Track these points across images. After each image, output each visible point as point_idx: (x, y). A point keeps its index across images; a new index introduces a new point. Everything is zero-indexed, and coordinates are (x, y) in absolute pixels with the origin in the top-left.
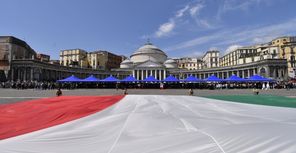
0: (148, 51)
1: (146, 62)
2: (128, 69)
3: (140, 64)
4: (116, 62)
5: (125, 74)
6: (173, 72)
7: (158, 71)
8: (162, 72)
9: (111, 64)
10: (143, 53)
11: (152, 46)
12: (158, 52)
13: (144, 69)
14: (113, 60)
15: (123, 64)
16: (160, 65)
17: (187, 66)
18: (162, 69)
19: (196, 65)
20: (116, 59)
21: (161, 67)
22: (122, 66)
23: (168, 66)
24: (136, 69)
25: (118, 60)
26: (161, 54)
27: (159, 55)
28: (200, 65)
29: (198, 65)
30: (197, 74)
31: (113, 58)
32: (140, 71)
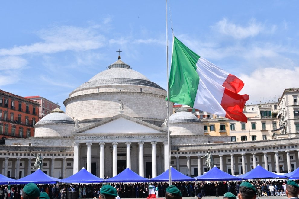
0: (117, 87)
1: (111, 120)
2: (60, 141)
3: (93, 127)
4: (19, 119)
5: (49, 157)
6: (190, 148)
7: (147, 146)
8: (160, 147)
9: (5, 125)
10: (104, 94)
11: (126, 70)
12: (146, 89)
13: (107, 141)
14: (12, 114)
15: (44, 125)
16: (155, 129)
17: (233, 127)
18: (159, 140)
19: (259, 125)
20: (20, 110)
21: (155, 136)
22: (39, 132)
23: (175, 131)
24: (83, 141)
25: (27, 111)
26: (155, 95)
27: (149, 97)
28: (269, 127)
29: (264, 124)
30: (256, 155)
31: (13, 108)
32: (96, 147)
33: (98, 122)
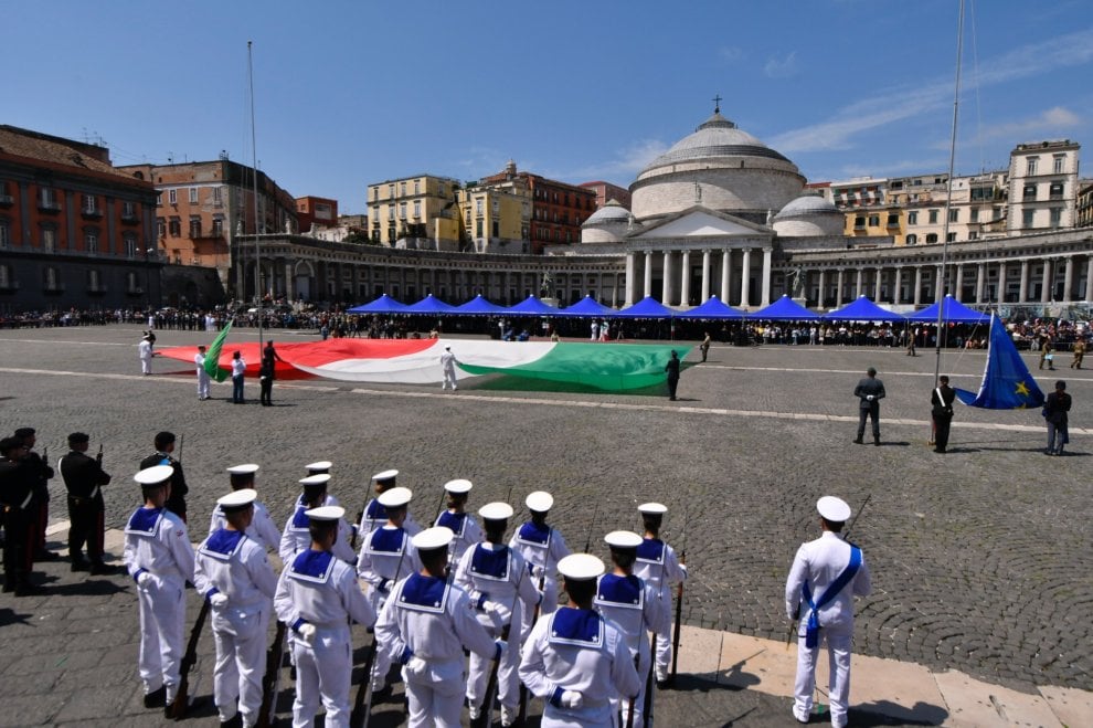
0: (702, 161)
1: (682, 215)
2: (612, 248)
3: (655, 227)
4: (566, 217)
5: (595, 271)
6: (808, 258)
7: (736, 256)
8: (757, 255)
9: (546, 227)
10: (686, 173)
11: (726, 131)
12: (751, 160)
13: (675, 248)
14: (555, 211)
15: (591, 226)
16: (750, 227)
17: (912, 219)
18: (755, 245)
19: (964, 214)
20: (567, 204)
21: (749, 238)
22: (588, 236)
24: (639, 249)
25: (578, 206)
26: (765, 170)
27: (754, 174)
28: (986, 215)
29: (974, 213)
31: (556, 202)
32: (657, 256)
33: (663, 220)
